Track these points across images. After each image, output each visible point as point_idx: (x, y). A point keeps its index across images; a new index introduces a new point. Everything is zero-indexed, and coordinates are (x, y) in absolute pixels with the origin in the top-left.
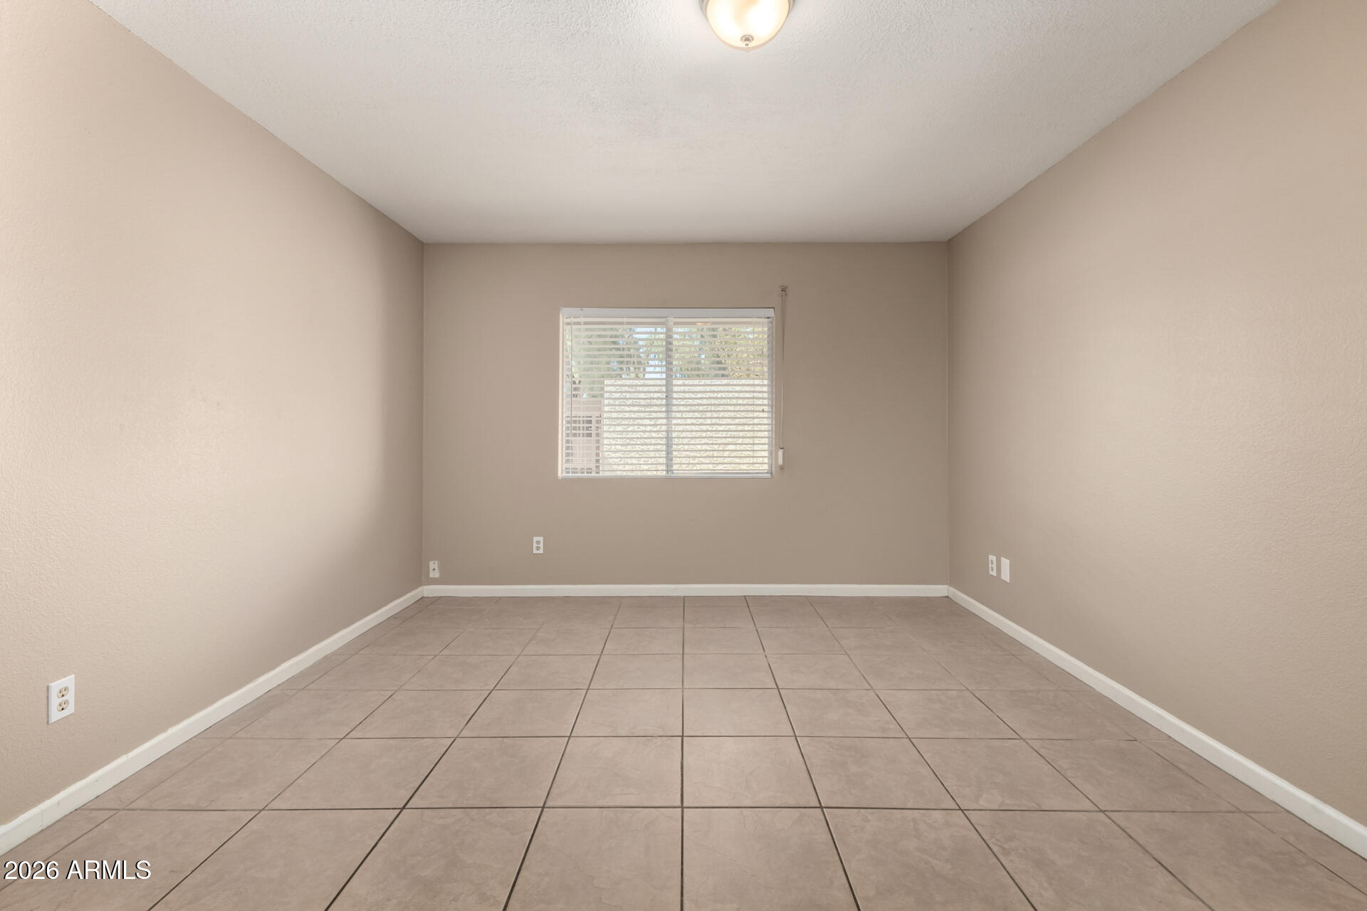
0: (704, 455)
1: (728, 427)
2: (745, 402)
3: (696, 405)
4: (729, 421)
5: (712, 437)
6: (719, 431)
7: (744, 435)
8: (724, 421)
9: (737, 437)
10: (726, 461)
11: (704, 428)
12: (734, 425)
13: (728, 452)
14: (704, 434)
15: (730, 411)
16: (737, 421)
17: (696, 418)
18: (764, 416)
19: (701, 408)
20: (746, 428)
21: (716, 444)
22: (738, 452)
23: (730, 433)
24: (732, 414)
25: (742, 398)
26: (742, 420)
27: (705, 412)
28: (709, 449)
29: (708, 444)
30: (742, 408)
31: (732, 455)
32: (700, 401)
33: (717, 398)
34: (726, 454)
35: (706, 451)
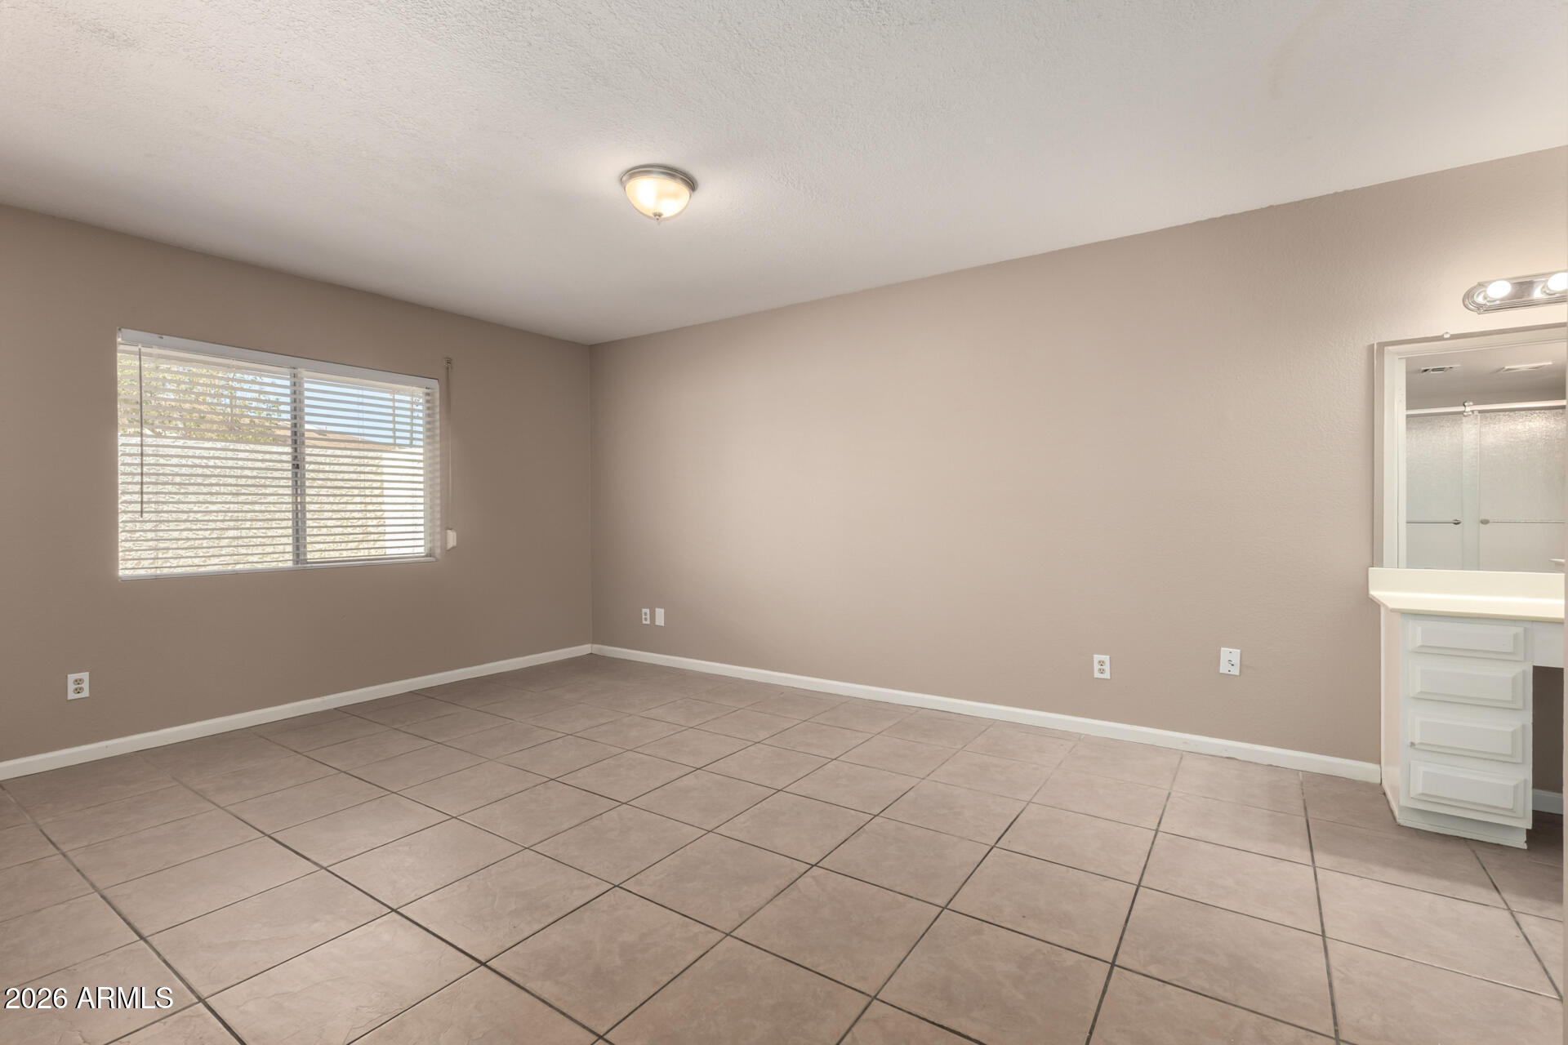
0: (186, 545)
1: (228, 506)
2: (255, 473)
3: (170, 475)
4: (229, 498)
5: (198, 521)
6: (211, 512)
7: (255, 518)
8: (220, 498)
9: (242, 520)
10: (223, 552)
11: (185, 507)
12: (237, 503)
13: (227, 540)
14: (184, 516)
15: (231, 485)
16: (242, 498)
17: (170, 493)
18: (285, 493)
19: (178, 479)
20: (257, 507)
21: (207, 530)
22: (245, 540)
23: (230, 514)
24: (234, 490)
25: (250, 468)
26: (250, 497)
27: (185, 484)
28: (194, 536)
29: (191, 530)
30: (250, 482)
31: (233, 544)
32: (176, 470)
33: (207, 467)
34: (224, 542)
35: (188, 539)
